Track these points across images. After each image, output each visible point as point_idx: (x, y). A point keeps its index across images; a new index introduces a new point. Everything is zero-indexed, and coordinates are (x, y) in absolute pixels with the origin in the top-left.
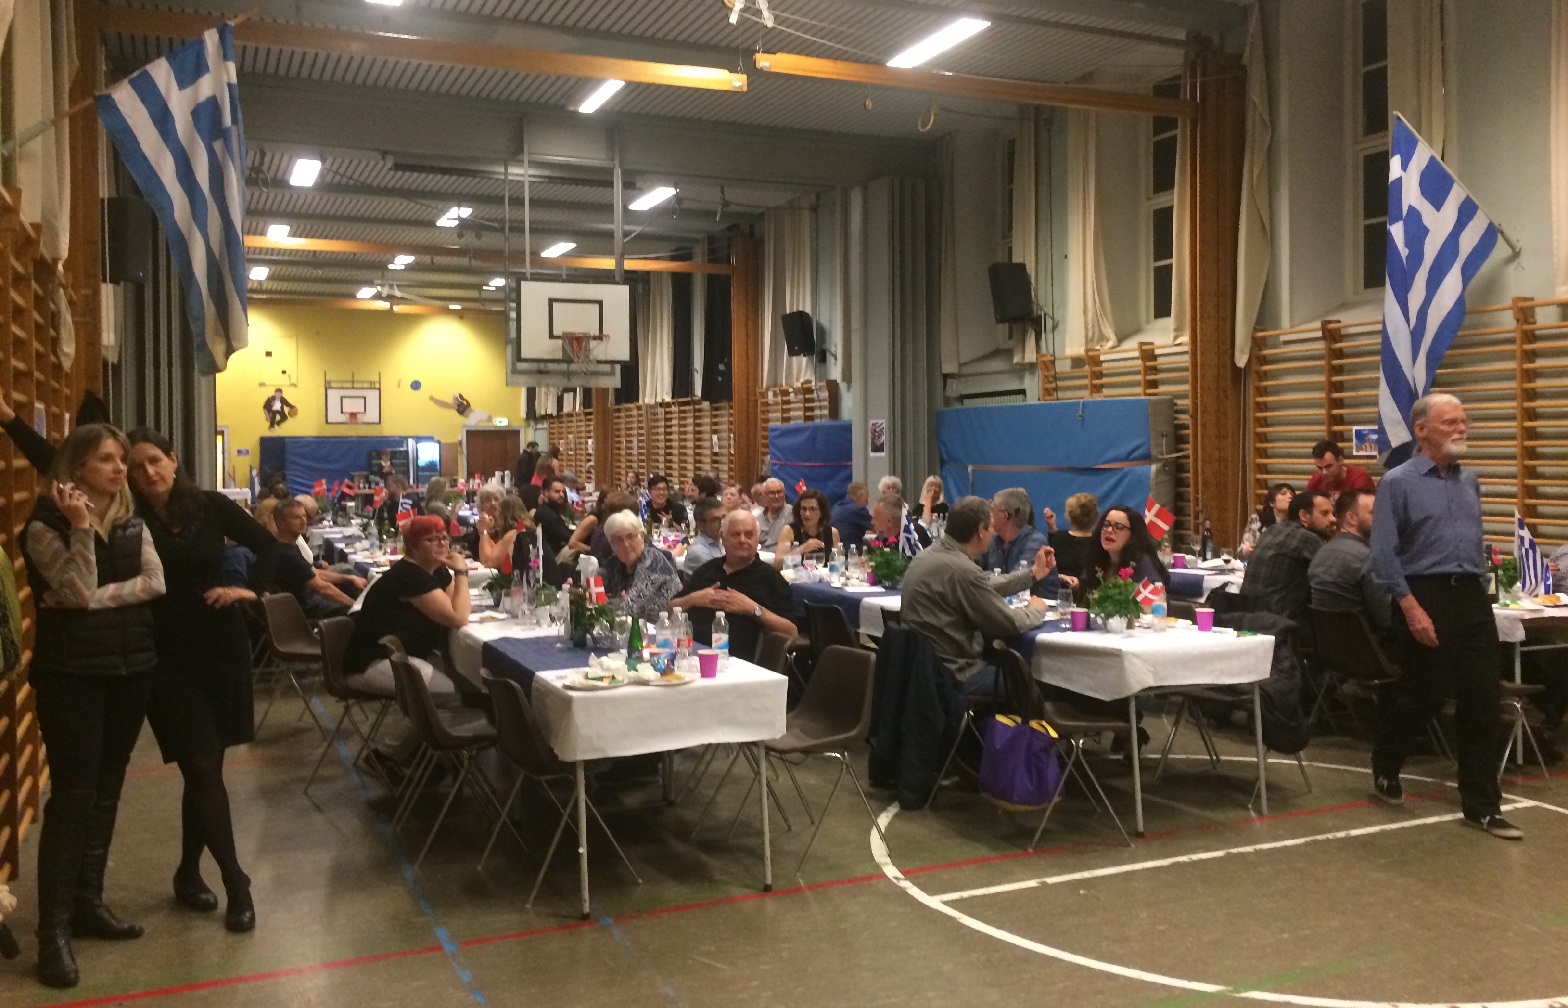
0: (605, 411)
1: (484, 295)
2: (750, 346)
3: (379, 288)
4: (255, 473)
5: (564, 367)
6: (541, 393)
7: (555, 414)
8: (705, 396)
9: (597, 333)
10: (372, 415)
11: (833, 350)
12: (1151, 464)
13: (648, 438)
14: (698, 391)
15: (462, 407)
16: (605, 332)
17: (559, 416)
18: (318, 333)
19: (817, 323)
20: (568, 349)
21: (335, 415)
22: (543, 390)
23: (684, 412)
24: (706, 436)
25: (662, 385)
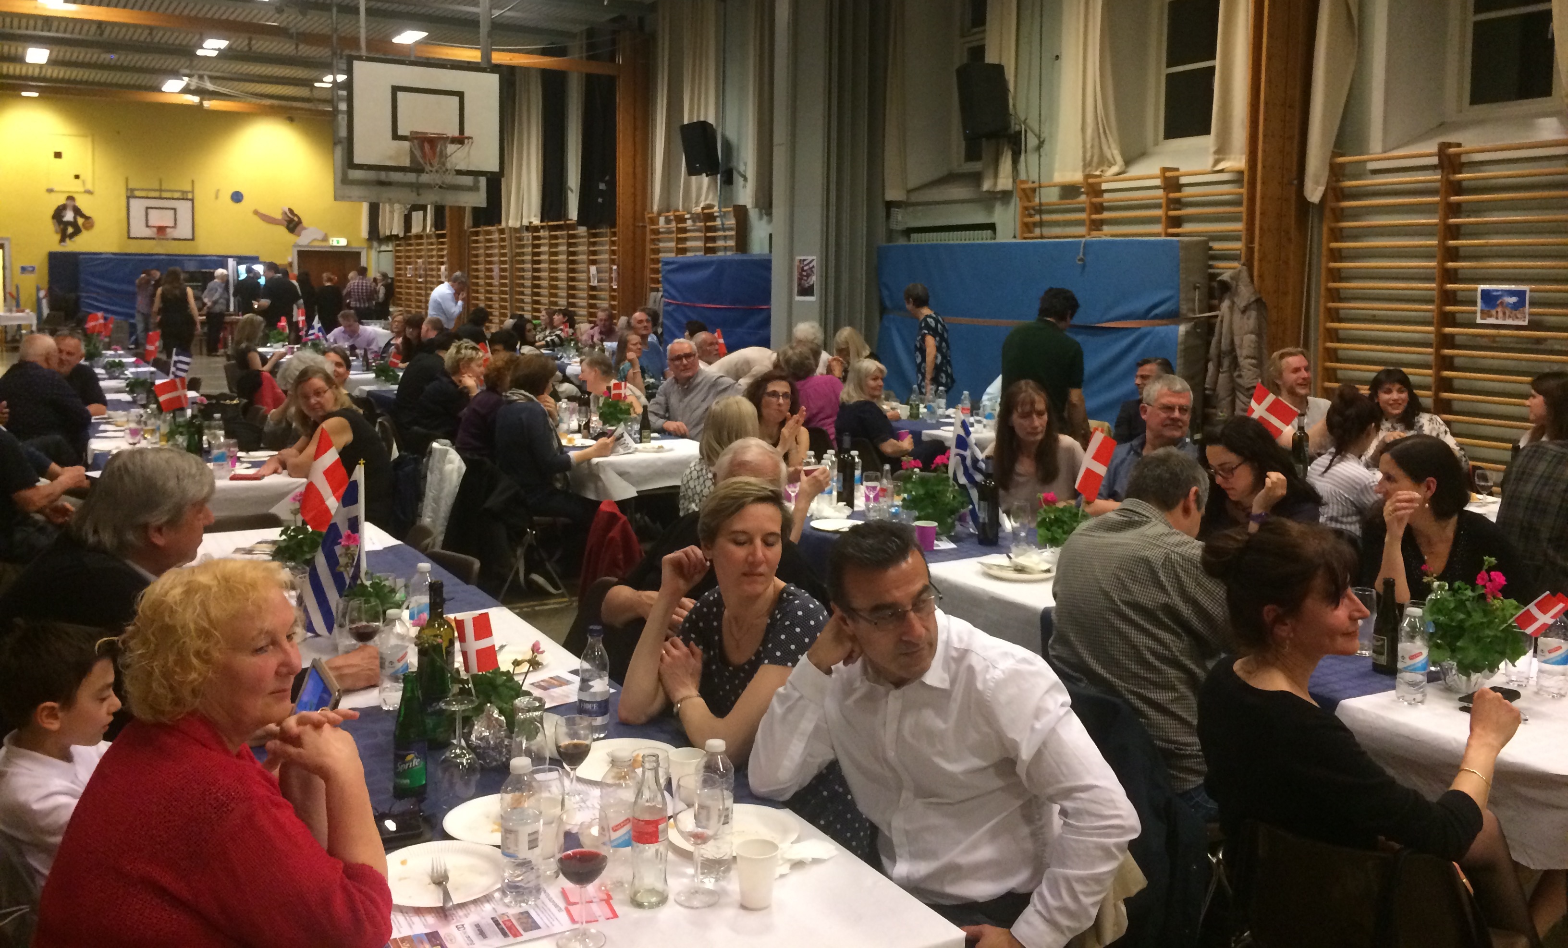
0: (461, 233)
1: (316, 94)
2: (638, 163)
3: (186, 79)
4: (42, 294)
5: (411, 177)
6: (385, 210)
7: (401, 235)
8: (581, 221)
9: (456, 133)
10: (183, 230)
11: (742, 168)
12: (1178, 324)
13: (512, 267)
14: (573, 214)
15: (293, 223)
16: (467, 133)
17: (406, 238)
18: (118, 133)
19: (723, 136)
20: (418, 153)
21: (139, 229)
22: (387, 207)
23: (556, 237)
24: (582, 267)
25: (529, 205)
